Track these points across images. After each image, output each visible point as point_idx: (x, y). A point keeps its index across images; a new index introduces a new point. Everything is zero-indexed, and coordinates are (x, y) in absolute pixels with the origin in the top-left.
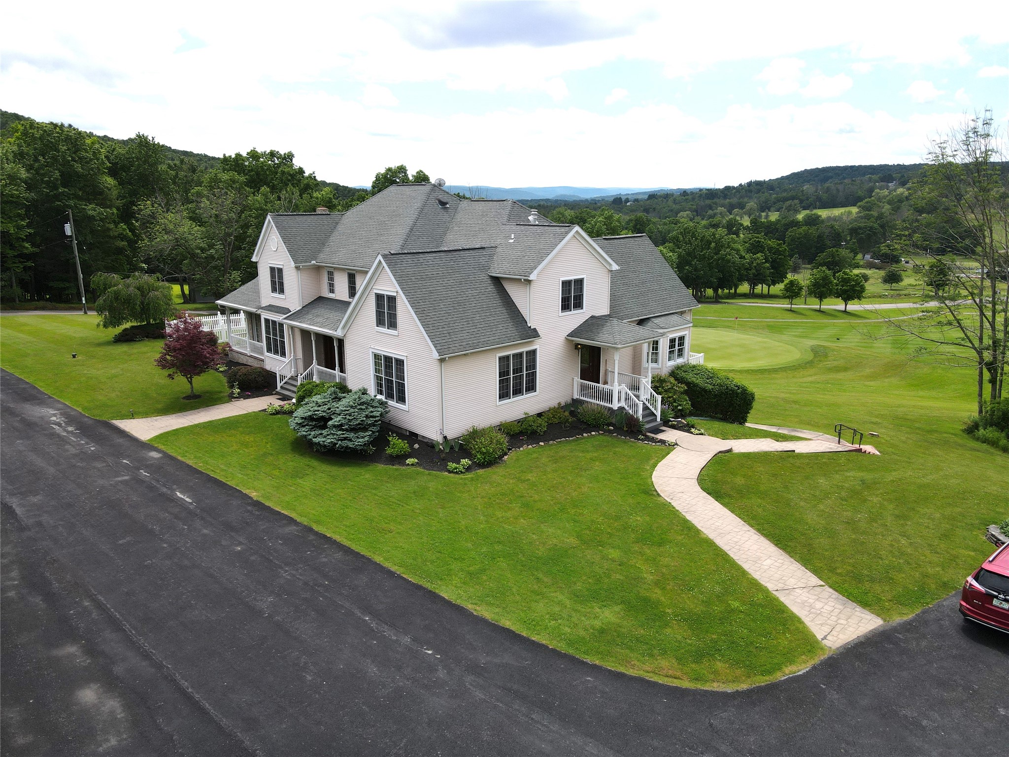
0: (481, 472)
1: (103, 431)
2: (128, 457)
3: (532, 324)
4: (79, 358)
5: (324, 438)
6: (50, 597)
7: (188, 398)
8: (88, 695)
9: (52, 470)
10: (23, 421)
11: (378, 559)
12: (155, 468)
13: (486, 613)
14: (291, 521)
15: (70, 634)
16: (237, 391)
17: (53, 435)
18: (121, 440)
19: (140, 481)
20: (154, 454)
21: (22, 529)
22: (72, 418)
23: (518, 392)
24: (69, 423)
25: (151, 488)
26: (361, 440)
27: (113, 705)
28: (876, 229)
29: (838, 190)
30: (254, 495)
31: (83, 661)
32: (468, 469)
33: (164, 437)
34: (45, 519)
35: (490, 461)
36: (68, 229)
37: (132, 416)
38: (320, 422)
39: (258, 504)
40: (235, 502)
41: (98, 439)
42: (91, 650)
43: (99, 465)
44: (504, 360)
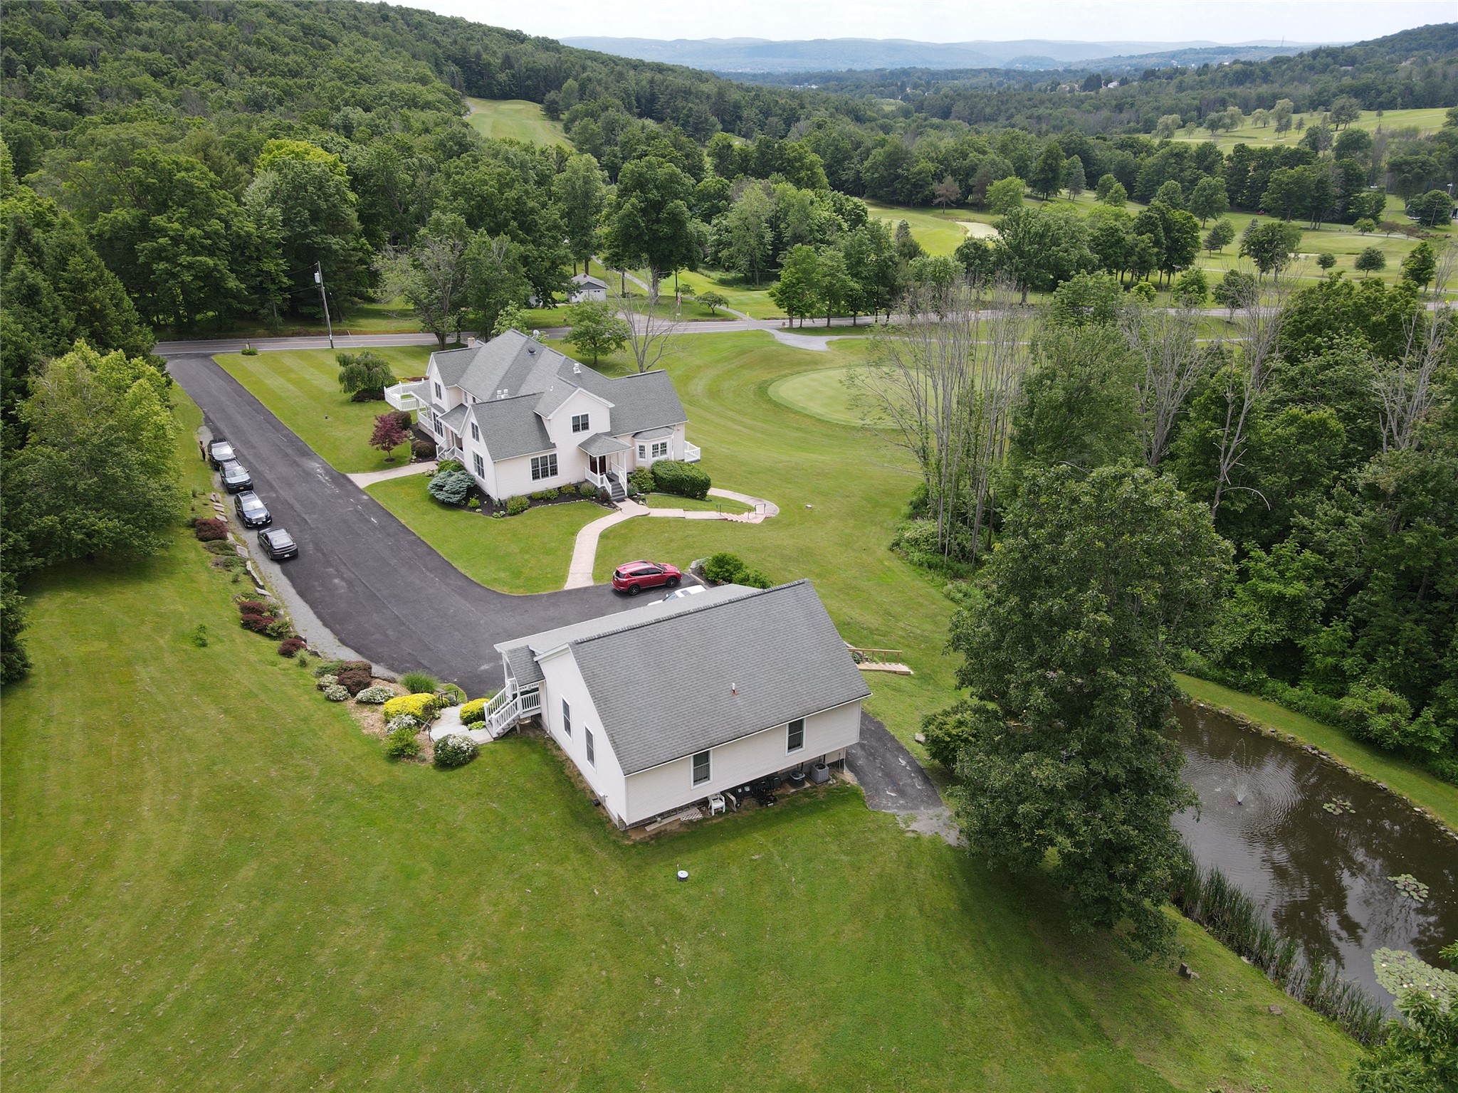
0: (509, 518)
1: (342, 480)
2: (353, 498)
3: (552, 441)
4: (329, 419)
5: (441, 496)
6: (323, 554)
7: (387, 460)
8: (336, 581)
9: (320, 502)
10: (304, 471)
11: (439, 551)
12: (365, 505)
13: (463, 571)
14: (414, 534)
15: (331, 566)
16: (414, 457)
17: (319, 481)
18: (350, 487)
19: (357, 511)
20: (365, 497)
21: (311, 529)
22: (328, 471)
23: (545, 475)
24: (326, 475)
25: (361, 515)
26: (455, 499)
27: (343, 583)
28: (1431, 165)
29: (1445, 76)
30: (403, 522)
31: (335, 573)
32: (503, 516)
33: (371, 487)
34: (319, 525)
35: (515, 513)
36: (318, 277)
37: (357, 471)
38: (440, 488)
39: (403, 527)
40: (394, 525)
41: (340, 486)
42: (337, 570)
43: (341, 501)
44: (534, 461)
